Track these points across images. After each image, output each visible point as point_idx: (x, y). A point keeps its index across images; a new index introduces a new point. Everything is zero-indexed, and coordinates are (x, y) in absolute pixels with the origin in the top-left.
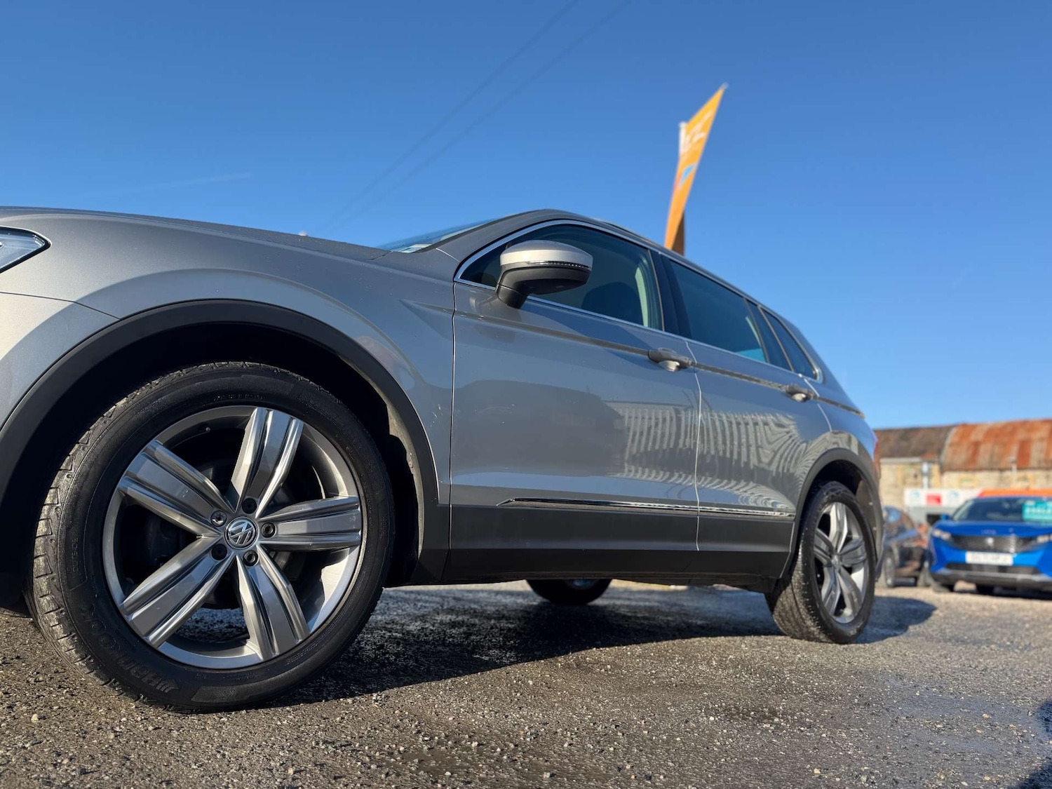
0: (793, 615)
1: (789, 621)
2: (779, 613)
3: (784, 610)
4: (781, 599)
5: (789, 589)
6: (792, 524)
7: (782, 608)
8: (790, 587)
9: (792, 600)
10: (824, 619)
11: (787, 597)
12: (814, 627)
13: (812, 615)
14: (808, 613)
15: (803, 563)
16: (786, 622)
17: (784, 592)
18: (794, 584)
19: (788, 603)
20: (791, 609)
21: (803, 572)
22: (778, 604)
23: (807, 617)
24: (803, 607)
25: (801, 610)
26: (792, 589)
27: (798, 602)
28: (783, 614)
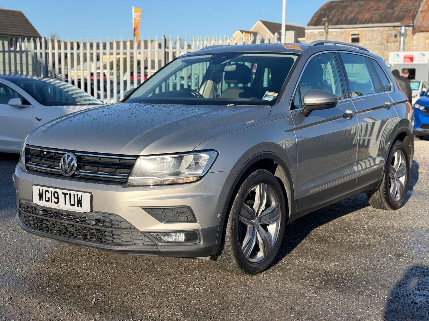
0: (379, 201)
1: (376, 203)
2: (372, 200)
3: (375, 199)
4: (374, 195)
5: (378, 191)
6: (383, 167)
7: (374, 198)
8: (379, 190)
9: (379, 196)
10: (391, 202)
11: (377, 194)
12: (387, 205)
13: (387, 201)
14: (385, 201)
15: (385, 181)
16: (375, 204)
17: (376, 192)
18: (381, 189)
19: (377, 197)
20: (378, 199)
21: (385, 185)
22: (372, 196)
23: (384, 202)
24: (384, 198)
25: (383, 199)
26: (380, 192)
27: (382, 196)
28: (374, 201)
